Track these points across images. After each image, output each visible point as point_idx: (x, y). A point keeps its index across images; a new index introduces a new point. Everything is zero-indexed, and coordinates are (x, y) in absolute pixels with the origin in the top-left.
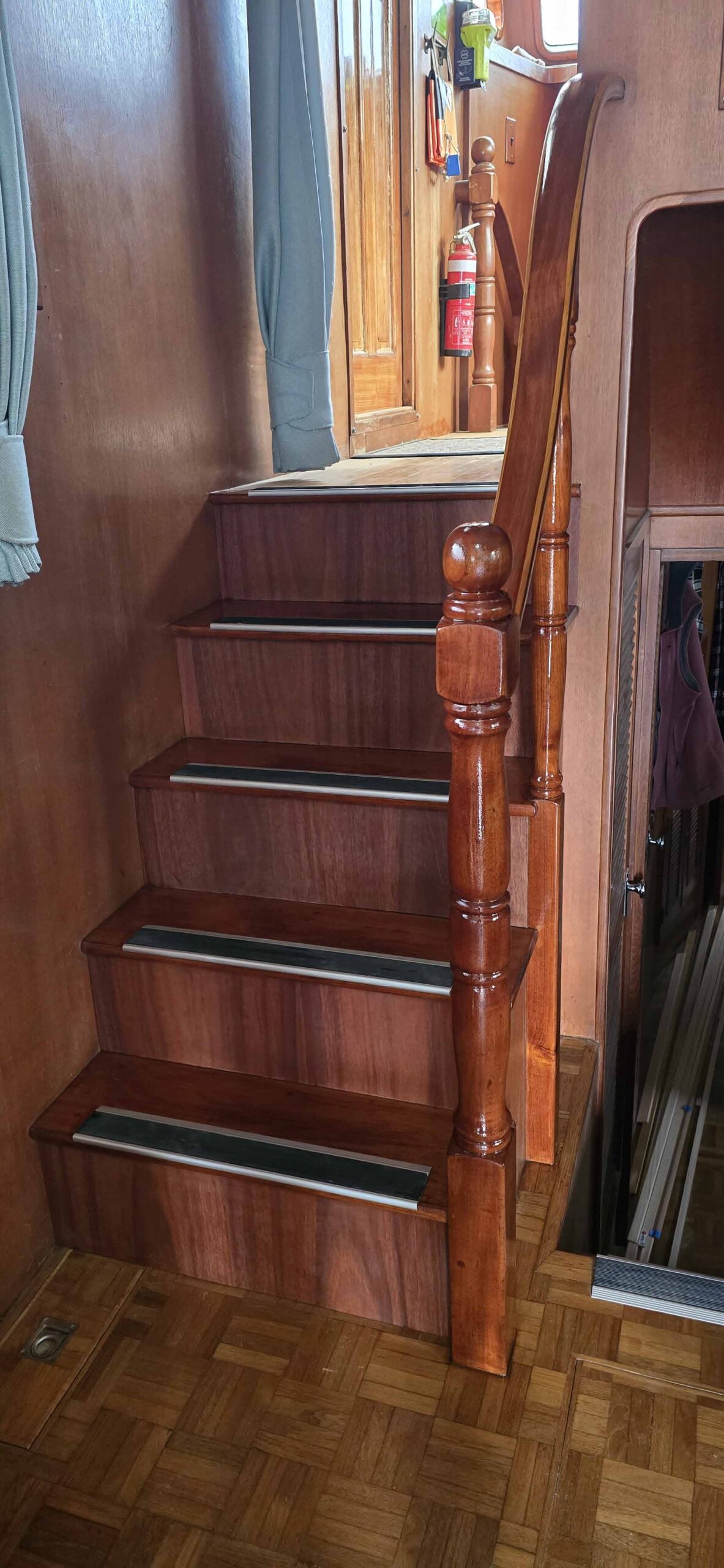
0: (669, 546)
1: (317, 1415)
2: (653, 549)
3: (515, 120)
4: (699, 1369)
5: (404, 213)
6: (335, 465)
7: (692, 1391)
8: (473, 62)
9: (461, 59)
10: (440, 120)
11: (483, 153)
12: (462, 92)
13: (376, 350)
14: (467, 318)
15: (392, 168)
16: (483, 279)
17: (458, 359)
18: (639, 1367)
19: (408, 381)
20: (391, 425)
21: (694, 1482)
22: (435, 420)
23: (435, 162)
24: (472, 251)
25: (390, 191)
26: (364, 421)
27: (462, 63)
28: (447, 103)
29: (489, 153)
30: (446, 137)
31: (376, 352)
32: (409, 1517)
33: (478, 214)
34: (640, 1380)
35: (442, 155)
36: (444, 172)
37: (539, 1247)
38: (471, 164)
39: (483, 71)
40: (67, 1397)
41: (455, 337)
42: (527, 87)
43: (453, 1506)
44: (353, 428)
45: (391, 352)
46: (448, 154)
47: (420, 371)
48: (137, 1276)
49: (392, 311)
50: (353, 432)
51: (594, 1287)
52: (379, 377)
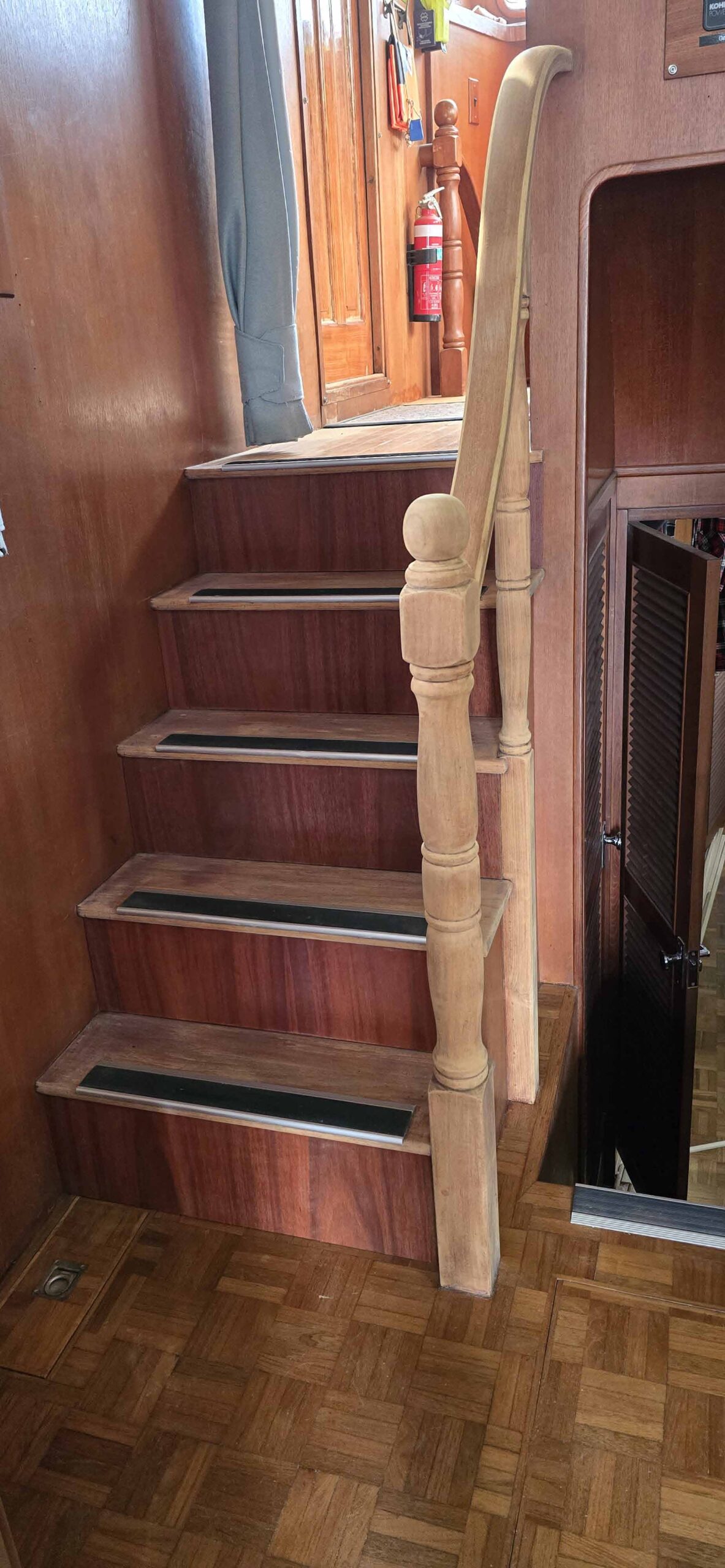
0: (636, 506)
1: (315, 1338)
2: (619, 509)
3: (477, 80)
4: (671, 1284)
5: (369, 181)
6: (306, 437)
7: (665, 1304)
8: (432, 25)
9: (421, 22)
10: (402, 85)
11: (446, 115)
12: (423, 54)
13: (345, 318)
14: (434, 283)
15: (355, 135)
16: (449, 243)
17: (428, 323)
18: (615, 1284)
19: (379, 349)
20: (362, 394)
21: (667, 1385)
22: (407, 386)
23: (398, 127)
24: (439, 216)
25: (354, 159)
26: (335, 390)
27: (422, 26)
28: (408, 68)
29: (452, 116)
30: (408, 102)
31: (345, 320)
32: (402, 1425)
33: (443, 178)
34: (616, 1295)
35: (405, 119)
36: (407, 137)
37: (522, 1178)
38: (435, 128)
39: (443, 34)
40: (80, 1331)
41: (424, 302)
42: (488, 47)
43: (443, 1414)
44: (324, 398)
45: (360, 320)
46: (411, 119)
47: (390, 338)
48: (142, 1219)
49: (360, 279)
50: (325, 402)
51: (573, 1213)
52: (349, 346)
